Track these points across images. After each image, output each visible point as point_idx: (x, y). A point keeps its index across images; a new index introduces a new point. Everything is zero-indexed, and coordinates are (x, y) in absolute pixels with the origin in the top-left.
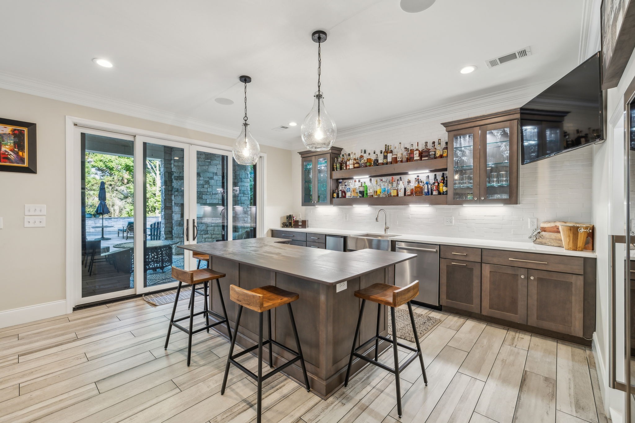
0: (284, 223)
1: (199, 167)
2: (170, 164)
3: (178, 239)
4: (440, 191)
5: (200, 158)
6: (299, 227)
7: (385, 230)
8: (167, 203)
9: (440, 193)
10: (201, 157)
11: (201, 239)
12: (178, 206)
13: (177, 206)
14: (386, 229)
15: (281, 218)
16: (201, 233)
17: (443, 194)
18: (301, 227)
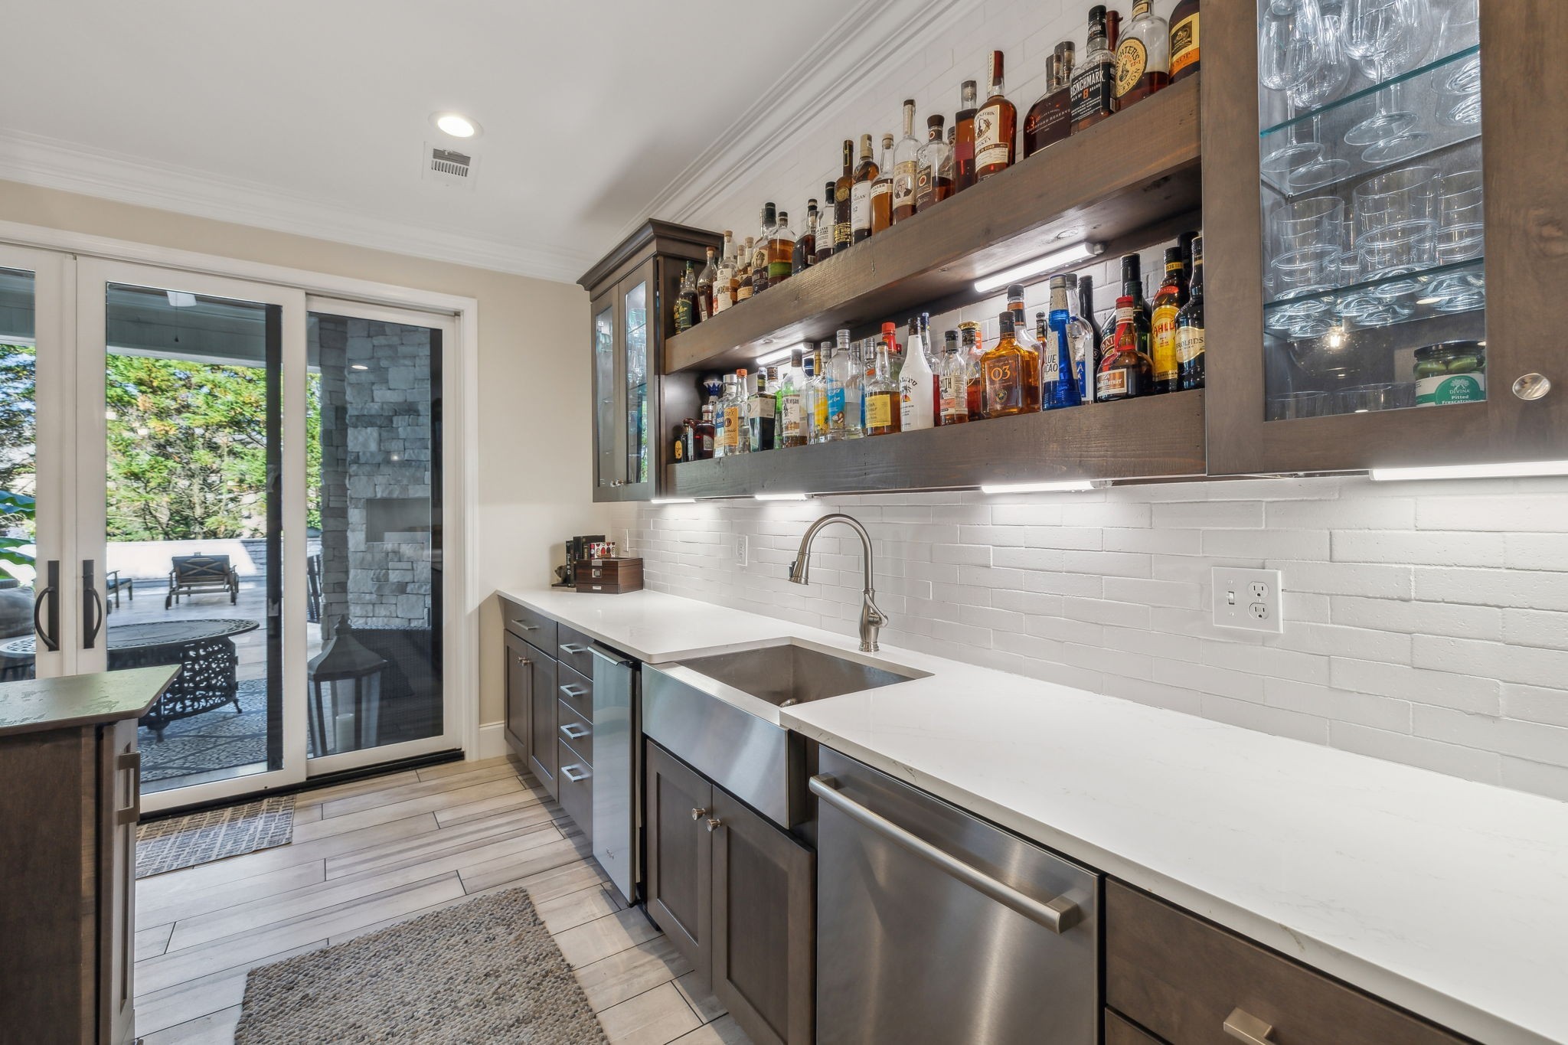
0: (561, 568)
1: (416, 386)
2: (340, 380)
3: (358, 608)
4: (1159, 369)
5: (418, 356)
6: (594, 588)
7: (864, 631)
8: (332, 498)
9: (1147, 382)
10: (421, 354)
11: (421, 609)
12: (360, 506)
13: (356, 508)
14: (869, 624)
15: (554, 549)
16: (420, 592)
17: (1180, 387)
18: (599, 588)
